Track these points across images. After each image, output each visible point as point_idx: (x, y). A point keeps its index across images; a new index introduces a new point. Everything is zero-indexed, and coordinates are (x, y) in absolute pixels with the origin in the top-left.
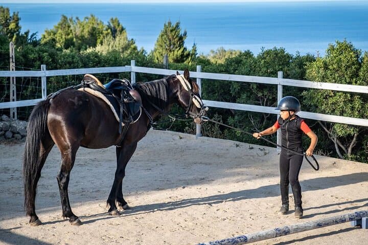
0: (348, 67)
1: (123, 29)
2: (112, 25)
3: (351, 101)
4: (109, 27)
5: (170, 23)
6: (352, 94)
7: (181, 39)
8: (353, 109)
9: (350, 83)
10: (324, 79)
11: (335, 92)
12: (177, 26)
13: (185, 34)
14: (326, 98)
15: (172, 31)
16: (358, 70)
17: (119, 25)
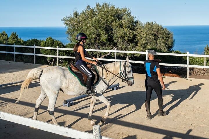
0: (51, 43)
1: (6, 34)
2: (3, 33)
3: (52, 51)
4: (2, 34)
5: (13, 33)
6: (52, 50)
7: (17, 37)
8: (52, 53)
9: (51, 47)
10: (45, 46)
11: (48, 49)
12: (15, 33)
13: (18, 35)
14: (45, 51)
15: (14, 35)
16: (53, 44)
17: (5, 33)
